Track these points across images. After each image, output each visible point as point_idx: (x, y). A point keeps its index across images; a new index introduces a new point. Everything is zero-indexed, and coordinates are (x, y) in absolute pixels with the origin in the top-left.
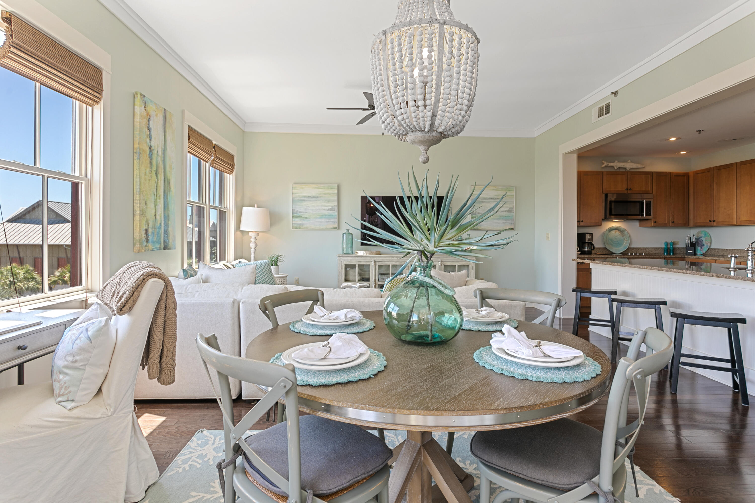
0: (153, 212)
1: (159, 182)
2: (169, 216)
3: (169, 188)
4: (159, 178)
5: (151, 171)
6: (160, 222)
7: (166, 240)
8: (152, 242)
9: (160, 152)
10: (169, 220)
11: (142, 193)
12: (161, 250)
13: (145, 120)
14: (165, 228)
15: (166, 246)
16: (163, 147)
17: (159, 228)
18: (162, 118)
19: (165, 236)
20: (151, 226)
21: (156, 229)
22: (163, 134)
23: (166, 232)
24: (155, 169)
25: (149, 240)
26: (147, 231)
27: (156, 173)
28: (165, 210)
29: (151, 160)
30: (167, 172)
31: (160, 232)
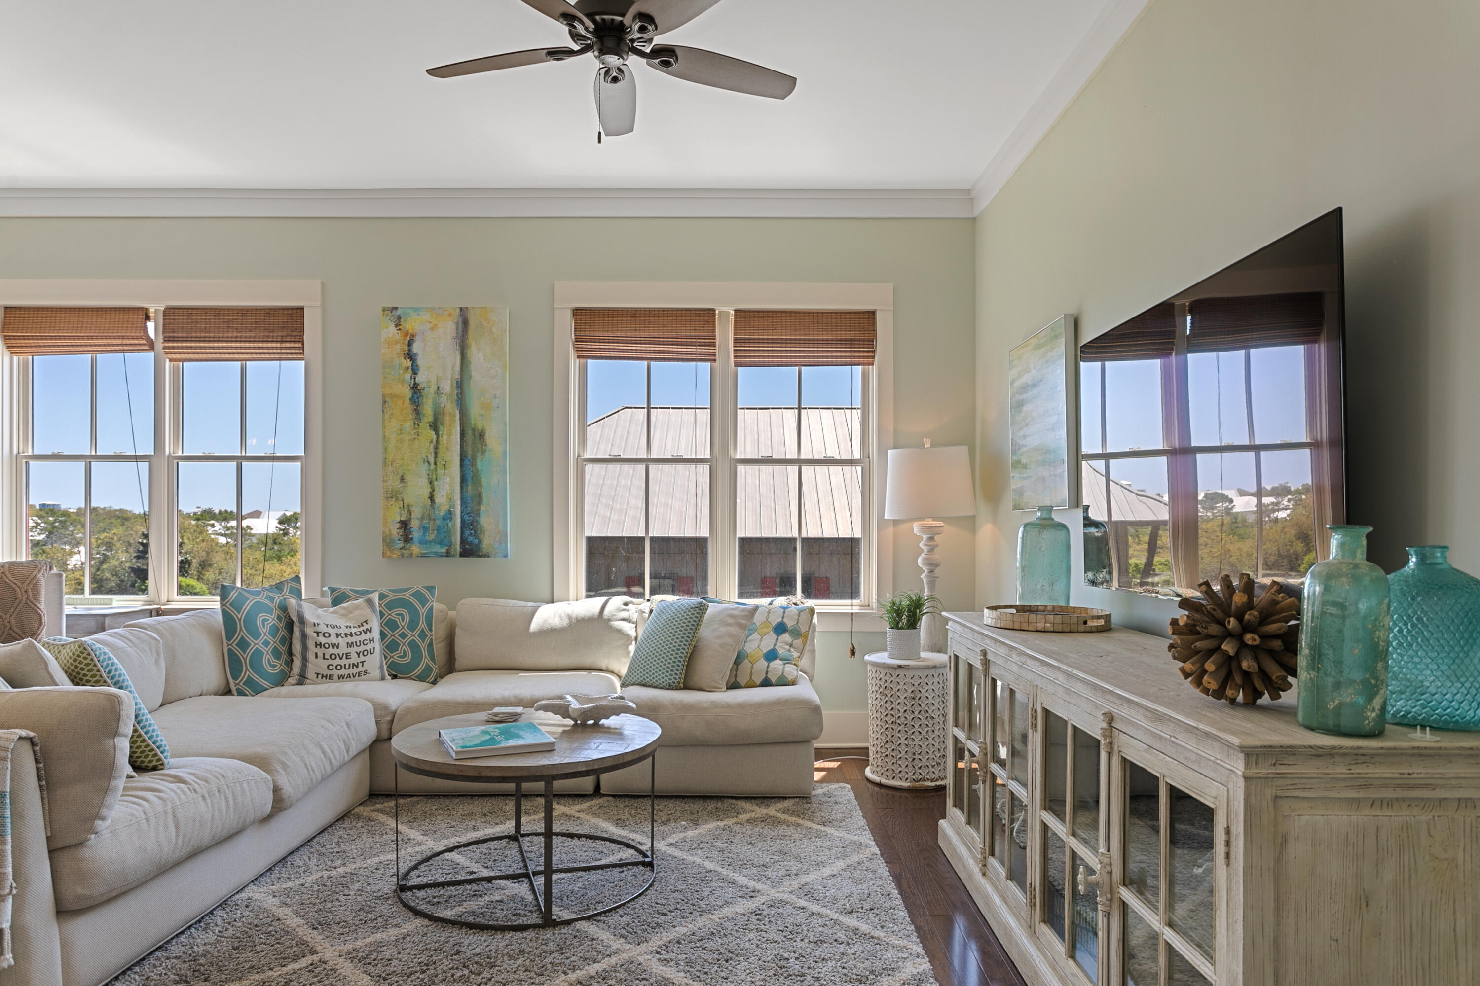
0: (426, 491)
1: (444, 439)
2: (480, 496)
3: (479, 445)
4: (445, 432)
5: (418, 425)
6: (448, 507)
7: (471, 539)
8: (421, 542)
9: (447, 387)
10: (480, 503)
11: (392, 465)
12: (453, 556)
13: (398, 346)
14: (466, 517)
15: (470, 550)
16: (457, 376)
17: (444, 519)
18: (454, 327)
19: (467, 533)
20: (419, 516)
21: (434, 520)
22: (458, 352)
23: (470, 525)
24: (430, 419)
25: (412, 539)
26: (404, 525)
27: (435, 426)
28: (467, 486)
29: (418, 406)
30: (472, 419)
31: (450, 524)
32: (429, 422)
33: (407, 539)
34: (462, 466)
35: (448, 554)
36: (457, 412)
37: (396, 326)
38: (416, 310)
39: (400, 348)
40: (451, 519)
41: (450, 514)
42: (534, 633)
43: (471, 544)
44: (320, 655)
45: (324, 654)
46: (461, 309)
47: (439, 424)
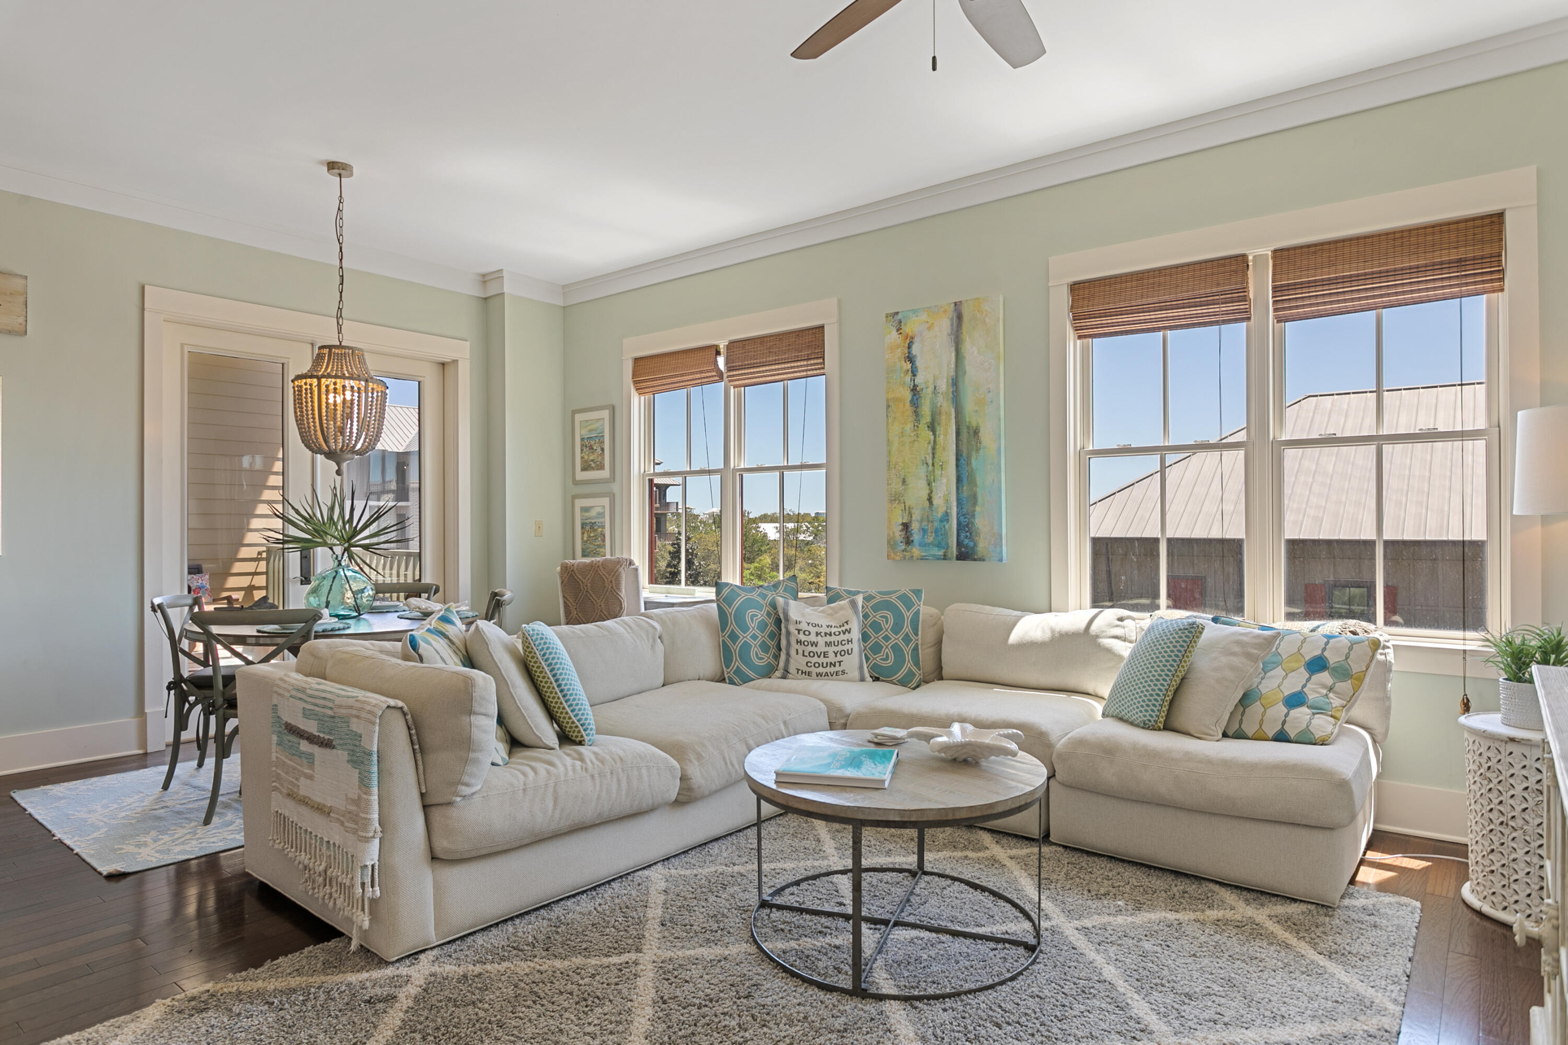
0: (924, 493)
1: (941, 439)
2: (974, 497)
3: (974, 443)
4: (942, 432)
5: (918, 427)
6: (945, 509)
7: (966, 541)
8: (921, 545)
9: (943, 386)
10: (975, 504)
11: (895, 468)
12: (950, 559)
13: (899, 350)
14: (962, 519)
15: (965, 554)
16: (953, 373)
17: (941, 521)
18: (949, 323)
19: (963, 535)
20: (919, 518)
21: (932, 522)
22: (953, 349)
23: (966, 527)
24: (928, 419)
25: (912, 541)
26: (906, 526)
27: (932, 427)
28: (963, 486)
29: (917, 407)
30: (967, 416)
31: (947, 527)
32: (927, 423)
33: (908, 541)
34: (957, 466)
35: (945, 557)
36: (953, 410)
37: (898, 330)
38: (914, 311)
39: (900, 352)
40: (947, 521)
41: (946, 517)
42: (1012, 645)
43: (966, 547)
44: (800, 652)
45: (803, 651)
46: (955, 304)
47: (936, 424)
